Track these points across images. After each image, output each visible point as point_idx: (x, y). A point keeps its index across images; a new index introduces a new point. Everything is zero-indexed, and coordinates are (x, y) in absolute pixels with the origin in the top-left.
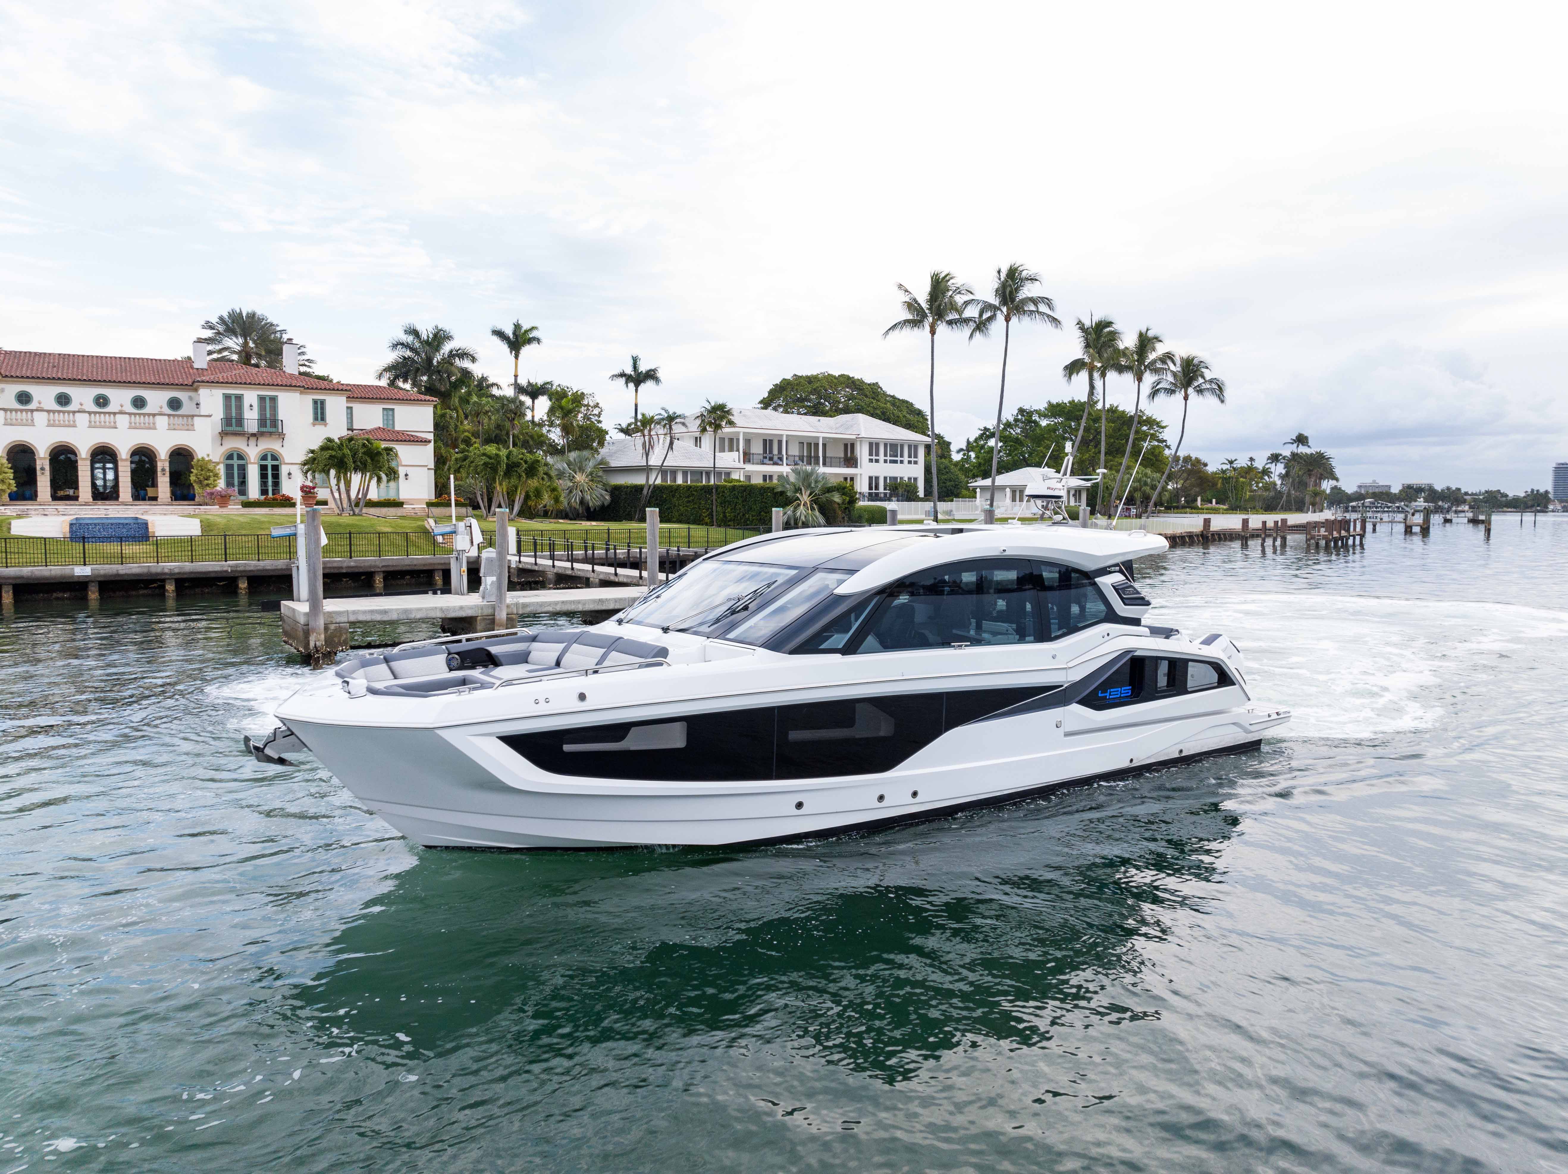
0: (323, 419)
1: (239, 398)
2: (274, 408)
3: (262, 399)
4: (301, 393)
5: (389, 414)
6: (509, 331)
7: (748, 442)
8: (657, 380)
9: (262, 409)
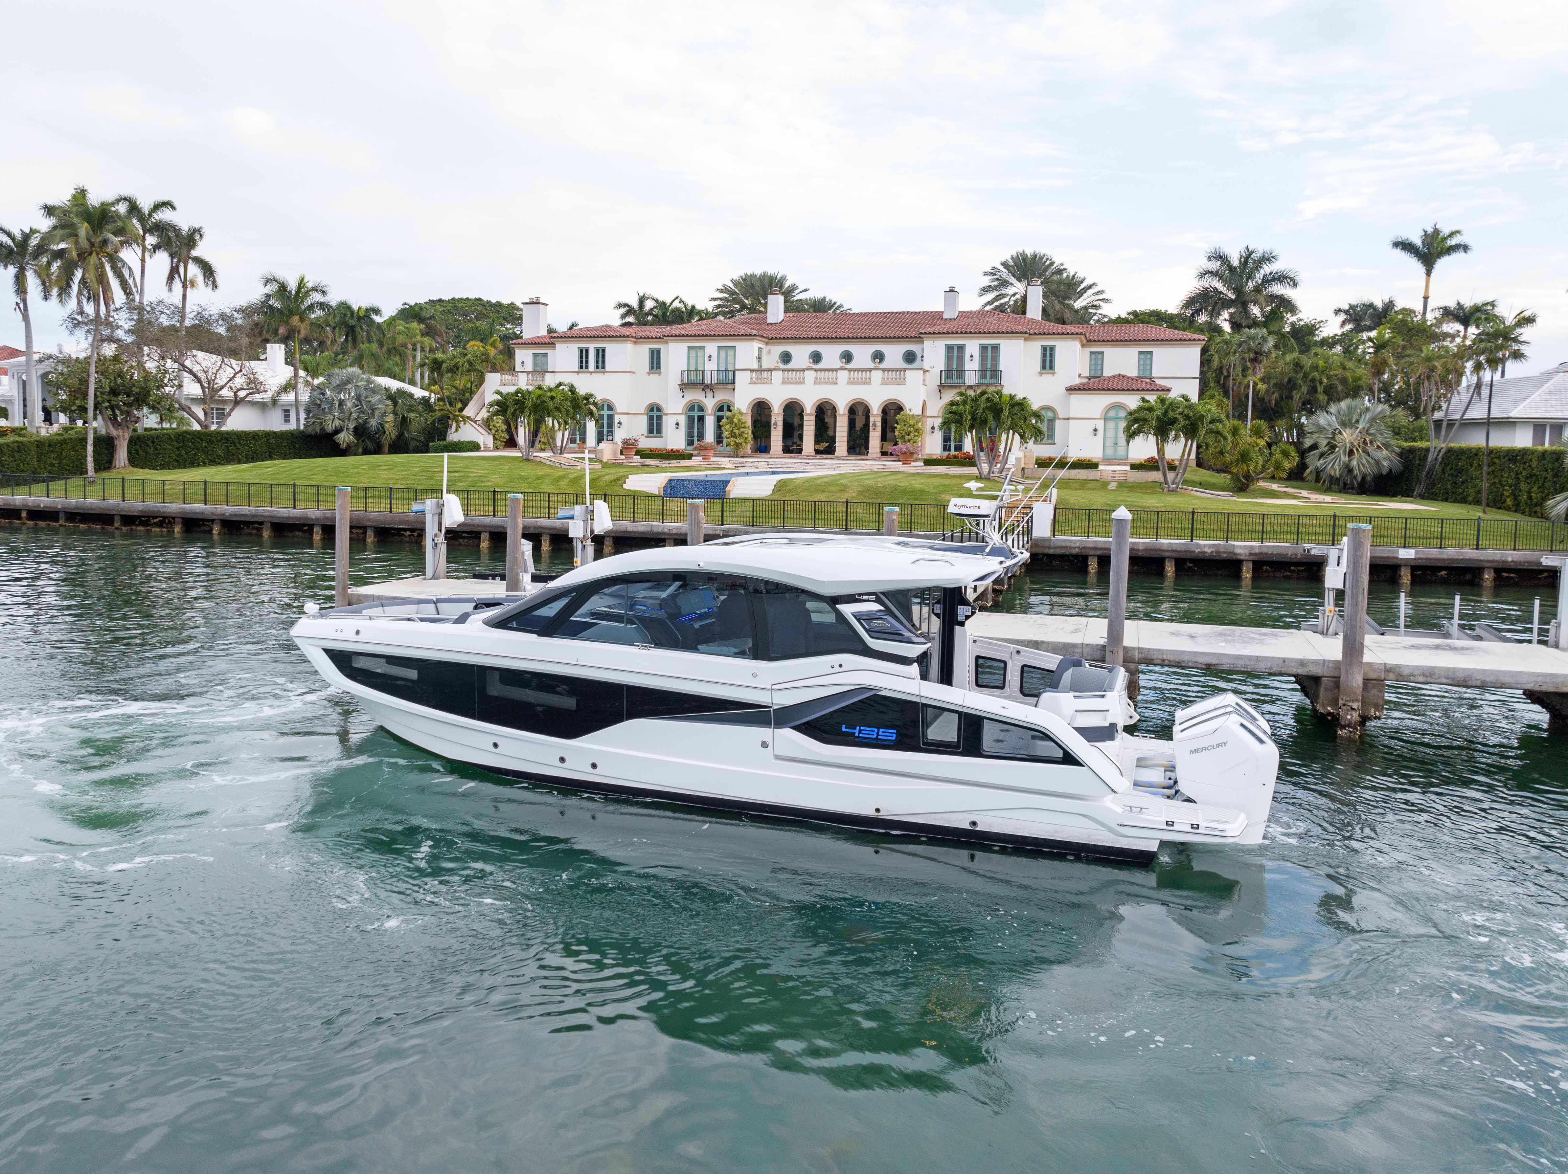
0: (1051, 367)
1: (961, 348)
2: (995, 358)
3: (984, 348)
4: (1026, 339)
5: (1146, 358)
6: (1418, 241)
9: (983, 358)
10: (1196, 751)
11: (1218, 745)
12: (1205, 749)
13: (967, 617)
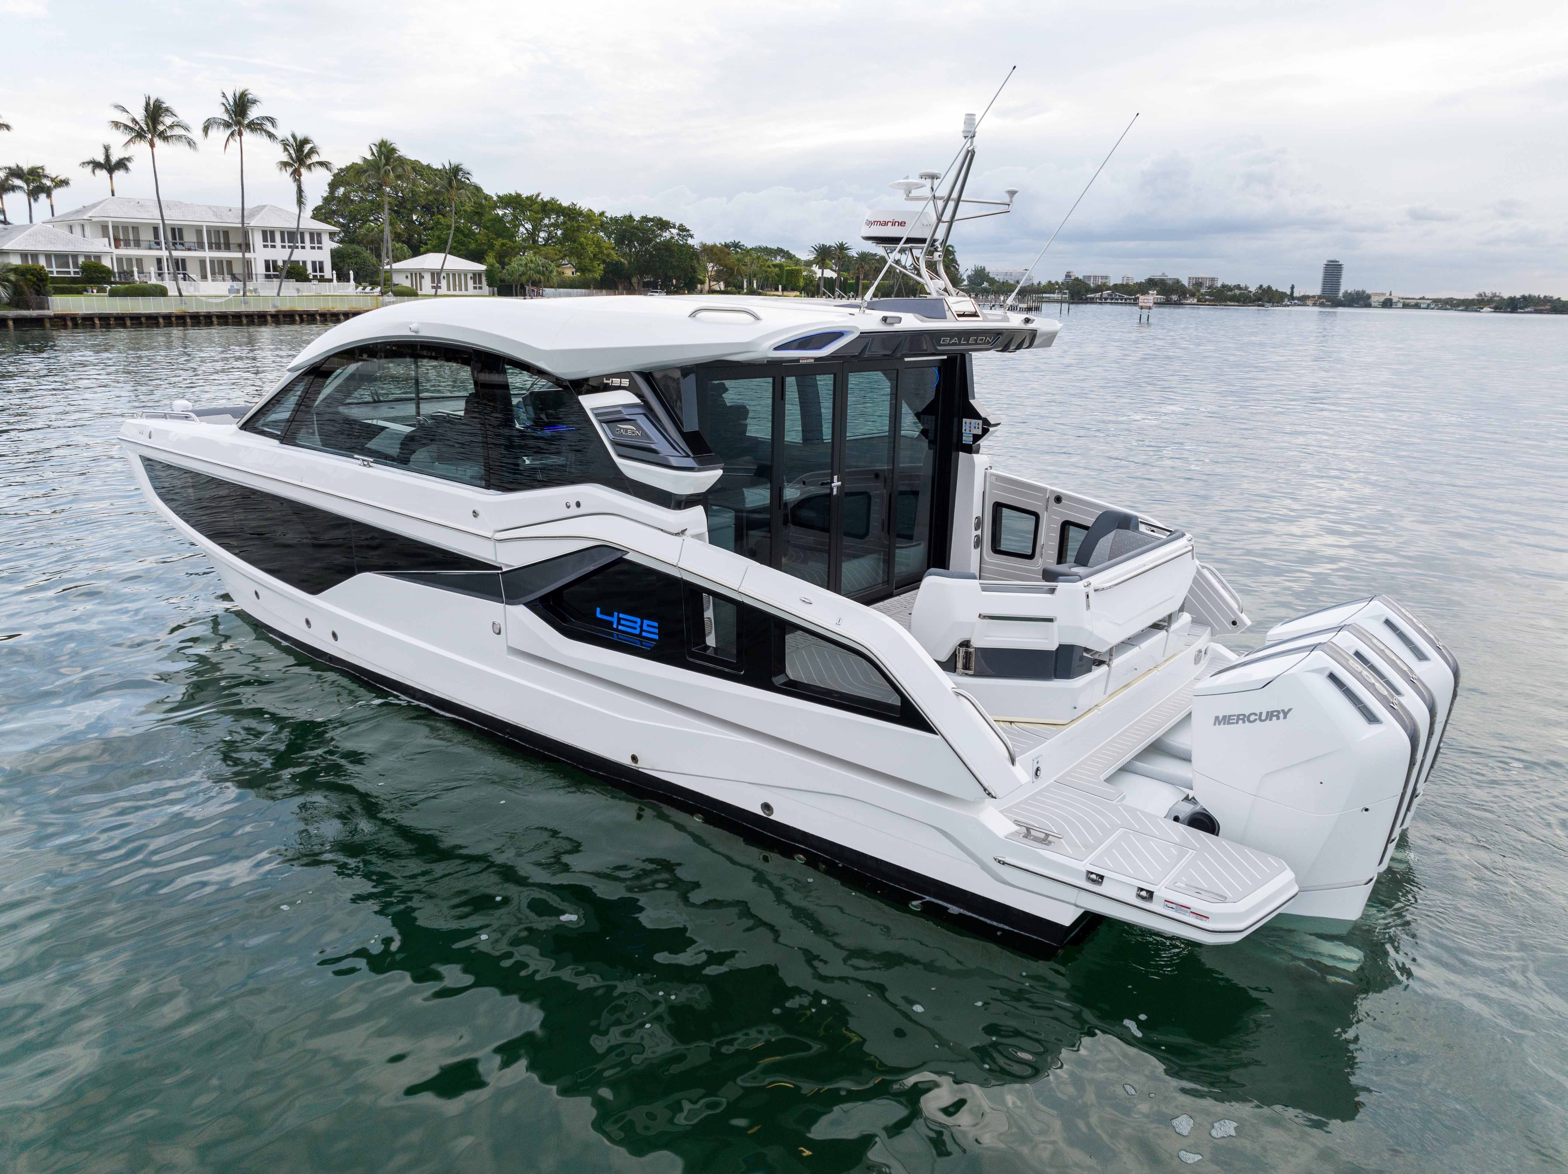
7: (115, 228)
8: (127, 169)
10: (1226, 720)
11: (1270, 715)
12: (1244, 718)
13: (977, 438)
